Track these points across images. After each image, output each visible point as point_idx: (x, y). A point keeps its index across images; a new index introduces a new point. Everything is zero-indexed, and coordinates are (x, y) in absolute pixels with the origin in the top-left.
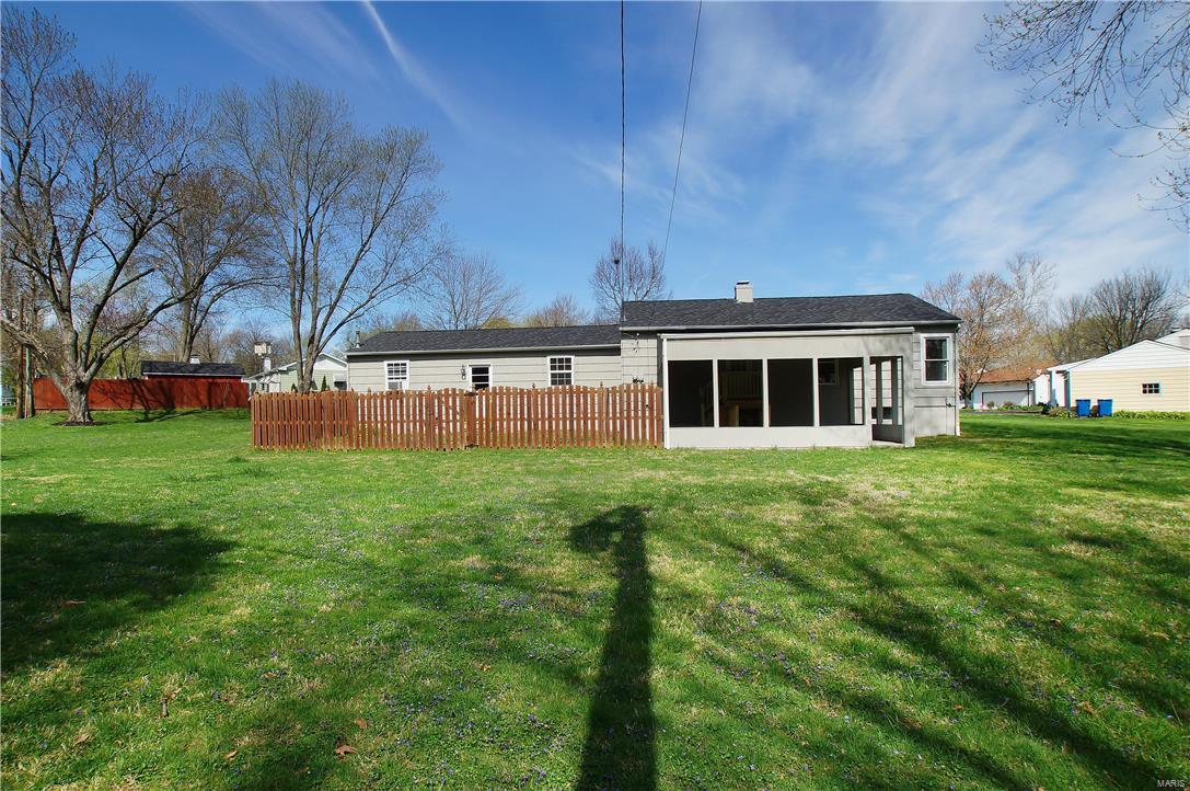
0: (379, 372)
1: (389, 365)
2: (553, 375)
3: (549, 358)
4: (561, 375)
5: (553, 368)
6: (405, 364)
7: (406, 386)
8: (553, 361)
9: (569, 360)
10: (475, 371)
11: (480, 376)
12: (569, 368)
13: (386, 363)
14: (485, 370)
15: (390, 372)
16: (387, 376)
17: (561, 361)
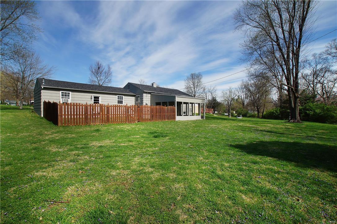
0: (58, 95)
1: (62, 93)
2: (118, 101)
3: (117, 96)
4: (120, 101)
5: (118, 99)
6: (69, 93)
7: (70, 101)
8: (118, 97)
9: (122, 97)
10: (95, 98)
11: (96, 100)
12: (122, 99)
13: (61, 92)
14: (98, 98)
15: (62, 95)
16: (61, 97)
17: (120, 97)
